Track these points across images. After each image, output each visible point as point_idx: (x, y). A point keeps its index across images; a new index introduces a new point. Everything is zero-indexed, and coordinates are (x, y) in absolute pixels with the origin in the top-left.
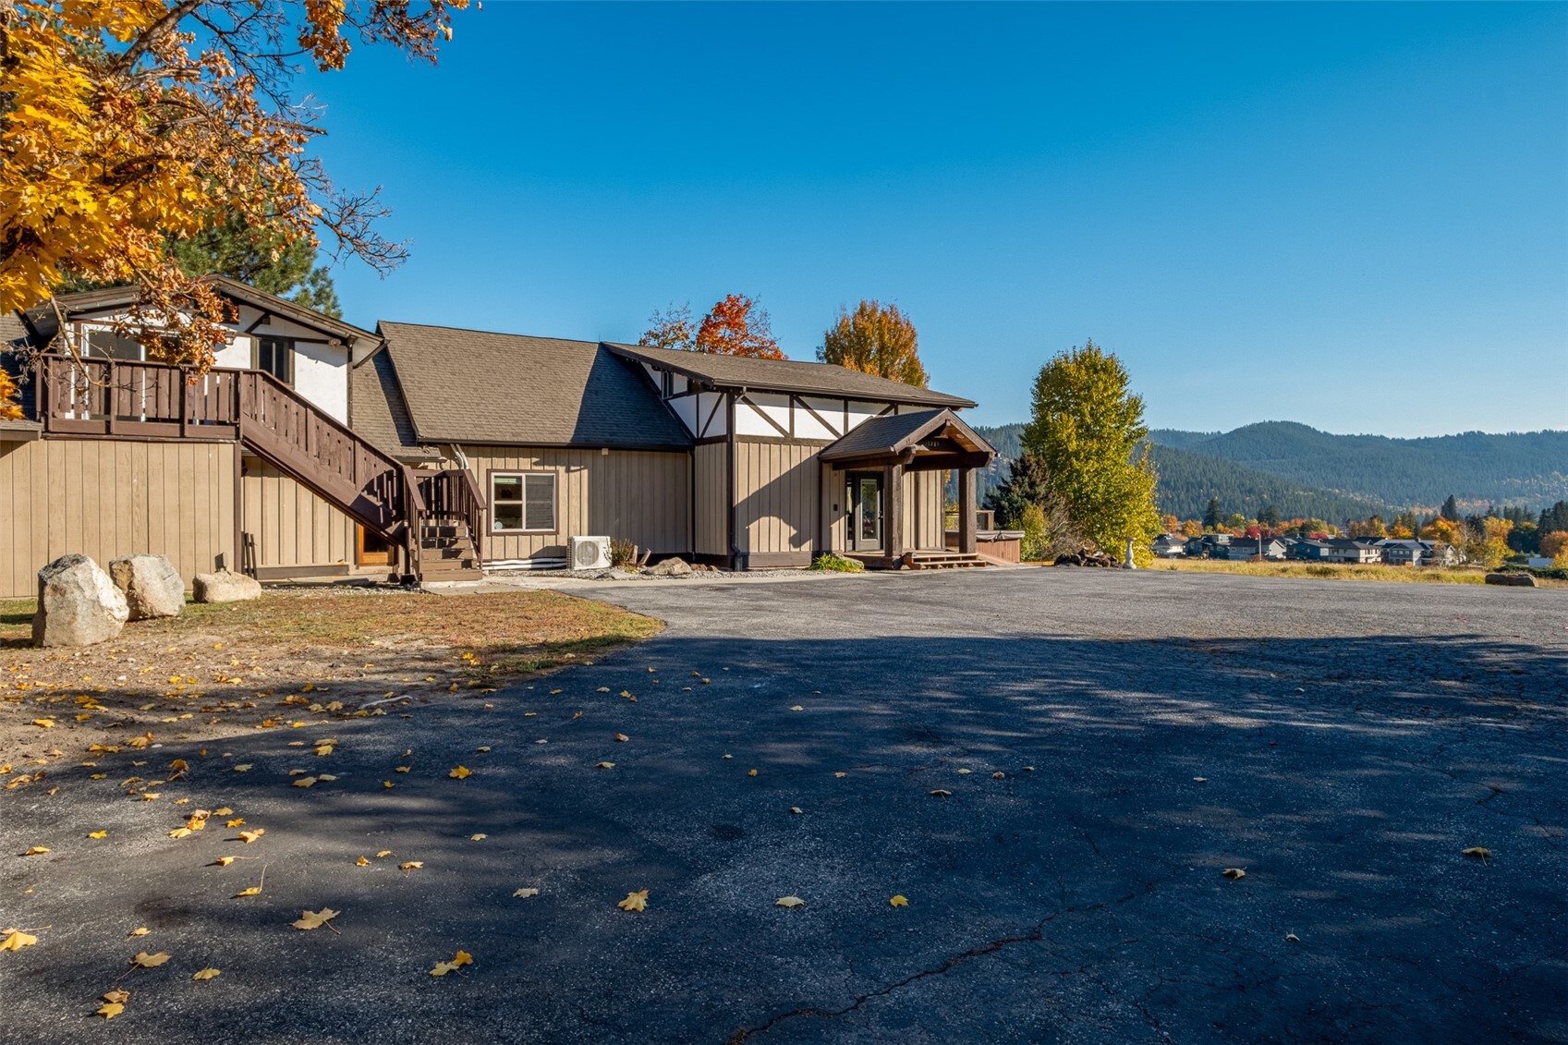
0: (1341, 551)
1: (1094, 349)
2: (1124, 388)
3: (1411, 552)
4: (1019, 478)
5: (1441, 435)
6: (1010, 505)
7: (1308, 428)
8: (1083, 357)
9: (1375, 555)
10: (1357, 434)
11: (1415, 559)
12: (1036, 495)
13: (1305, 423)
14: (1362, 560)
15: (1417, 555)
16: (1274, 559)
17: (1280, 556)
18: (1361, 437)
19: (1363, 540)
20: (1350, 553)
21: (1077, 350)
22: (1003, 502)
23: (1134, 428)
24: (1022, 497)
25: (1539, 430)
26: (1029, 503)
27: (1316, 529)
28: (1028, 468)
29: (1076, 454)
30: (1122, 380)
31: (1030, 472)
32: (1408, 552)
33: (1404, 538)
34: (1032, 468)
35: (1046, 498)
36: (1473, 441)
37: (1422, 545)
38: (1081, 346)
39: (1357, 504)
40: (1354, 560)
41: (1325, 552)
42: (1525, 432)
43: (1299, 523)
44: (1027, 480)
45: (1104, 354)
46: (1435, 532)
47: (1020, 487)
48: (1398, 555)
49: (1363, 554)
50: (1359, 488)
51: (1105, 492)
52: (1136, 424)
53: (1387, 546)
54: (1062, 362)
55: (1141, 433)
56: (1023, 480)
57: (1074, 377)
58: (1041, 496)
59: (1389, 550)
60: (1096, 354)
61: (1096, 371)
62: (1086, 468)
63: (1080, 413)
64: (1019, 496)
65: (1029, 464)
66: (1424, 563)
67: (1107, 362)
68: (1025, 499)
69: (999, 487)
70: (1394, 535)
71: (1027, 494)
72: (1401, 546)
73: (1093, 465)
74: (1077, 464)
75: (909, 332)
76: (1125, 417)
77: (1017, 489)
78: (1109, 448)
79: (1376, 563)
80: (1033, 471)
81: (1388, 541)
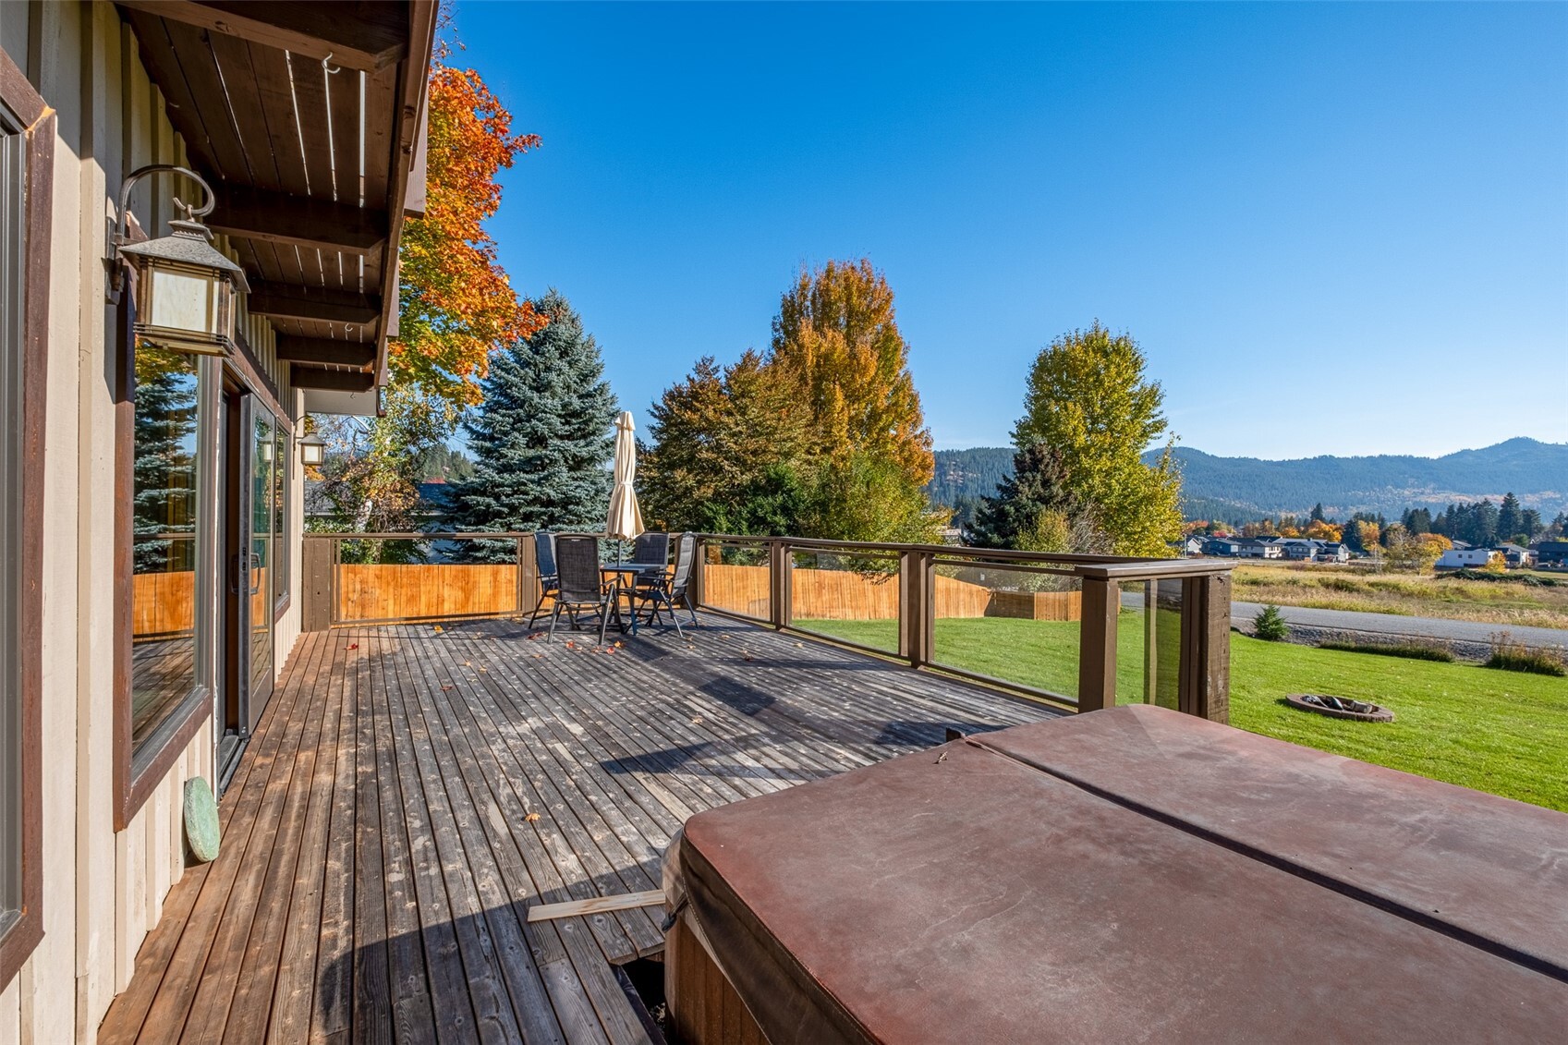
0: (1249, 548)
1: (1102, 331)
2: (1139, 374)
3: (1309, 549)
4: (1028, 474)
5: (1302, 458)
6: (1017, 510)
7: (1199, 452)
8: (1089, 340)
9: (1277, 552)
10: (1237, 457)
11: (1312, 555)
12: (1051, 497)
13: (1196, 448)
14: (1267, 556)
15: (1313, 552)
16: (1191, 554)
17: (1197, 551)
18: (1240, 459)
19: (1264, 538)
20: (1256, 550)
21: (1081, 333)
22: (1007, 507)
23: (1150, 421)
24: (1034, 501)
25: (1376, 454)
26: (1043, 507)
27: (1217, 529)
28: (1041, 461)
29: (1086, 450)
30: (1136, 365)
31: (1042, 467)
32: (1306, 550)
33: (1293, 537)
34: (1046, 461)
35: (1065, 500)
36: (1326, 463)
37: (1318, 543)
38: (1085, 328)
39: (1238, 510)
40: (1259, 556)
41: (1235, 549)
42: (1365, 456)
43: (1205, 524)
44: (1039, 476)
45: (1113, 335)
46: (1319, 532)
47: (1030, 486)
48: (1297, 552)
49: (1267, 550)
50: (1239, 498)
51: (1120, 495)
52: (1153, 417)
53: (1288, 544)
54: (1063, 346)
55: (1159, 426)
56: (1034, 477)
57: (1081, 361)
58: (1059, 499)
59: (1289, 548)
60: (1104, 337)
61: (1106, 354)
62: (1098, 467)
63: (1088, 403)
64: (1028, 499)
65: (1040, 456)
66: (1319, 559)
67: (1118, 344)
68: (1038, 503)
69: (999, 487)
70: (1286, 535)
71: (1039, 495)
72: (1300, 544)
73: (1105, 463)
74: (1086, 462)
75: (884, 295)
76: (1139, 409)
77: (1027, 489)
78: (1123, 443)
79: (1278, 558)
80: (1047, 465)
81: (1282, 540)
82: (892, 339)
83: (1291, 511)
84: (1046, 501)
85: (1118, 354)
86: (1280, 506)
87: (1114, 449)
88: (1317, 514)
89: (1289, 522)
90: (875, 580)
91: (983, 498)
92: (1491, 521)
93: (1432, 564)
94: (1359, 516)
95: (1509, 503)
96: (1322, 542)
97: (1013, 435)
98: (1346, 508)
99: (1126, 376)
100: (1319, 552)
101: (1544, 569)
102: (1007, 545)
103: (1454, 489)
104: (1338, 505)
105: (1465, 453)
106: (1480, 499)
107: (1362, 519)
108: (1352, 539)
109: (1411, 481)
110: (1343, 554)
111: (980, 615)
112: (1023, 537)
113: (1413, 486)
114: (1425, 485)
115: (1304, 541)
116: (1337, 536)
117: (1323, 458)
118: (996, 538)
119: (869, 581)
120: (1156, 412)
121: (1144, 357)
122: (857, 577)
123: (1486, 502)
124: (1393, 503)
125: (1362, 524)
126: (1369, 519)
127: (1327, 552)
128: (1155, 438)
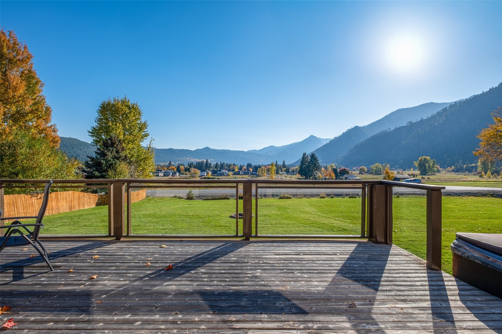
1: (127, 100)
2: (141, 117)
6: (106, 162)
8: (123, 102)
9: (162, 174)
12: (120, 157)
15: (171, 174)
19: (159, 171)
21: (120, 99)
22: (102, 161)
24: (113, 159)
26: (117, 161)
30: (140, 114)
31: (115, 146)
33: (165, 170)
35: (125, 158)
36: (171, 150)
38: (121, 97)
44: (115, 149)
45: (132, 102)
46: (171, 169)
47: (111, 153)
51: (136, 157)
52: (145, 132)
53: (165, 172)
54: (112, 102)
55: (146, 135)
56: (113, 149)
57: (121, 108)
58: (123, 158)
59: (165, 173)
60: (128, 102)
61: (130, 108)
62: (128, 147)
63: (124, 125)
64: (110, 157)
65: (114, 142)
66: (173, 176)
67: (134, 106)
68: (115, 159)
69: (96, 153)
70: (164, 169)
71: (115, 156)
72: (168, 172)
73: (130, 146)
74: (124, 145)
75: (25, 54)
76: (141, 129)
77: (110, 154)
78: (136, 140)
79: (163, 176)
80: (117, 145)
81: (163, 171)
82: (33, 77)
83: (163, 163)
84: (118, 159)
85: (133, 109)
86: (160, 161)
87: (133, 141)
88: (170, 164)
89: (164, 166)
90: (39, 197)
91: (88, 157)
92: (204, 165)
93: (198, 176)
94: (180, 164)
95: (207, 161)
96: (173, 171)
97: (89, 132)
98: (176, 162)
99: (137, 117)
100: (172, 174)
101: (213, 176)
102: (103, 177)
103: (196, 158)
104: (174, 161)
105: (198, 149)
106: (202, 160)
107: (181, 165)
108: (179, 170)
109: (189, 156)
110: (177, 174)
111: (93, 206)
112: (110, 173)
113: (189, 157)
114: (191, 157)
115: (169, 171)
116: (176, 169)
117: (170, 149)
118: (97, 174)
119: (35, 198)
120: (145, 131)
121: (142, 112)
122: (28, 197)
123: (203, 161)
124: (186, 161)
125: (181, 166)
126: (182, 165)
127: (174, 174)
128: (145, 139)
